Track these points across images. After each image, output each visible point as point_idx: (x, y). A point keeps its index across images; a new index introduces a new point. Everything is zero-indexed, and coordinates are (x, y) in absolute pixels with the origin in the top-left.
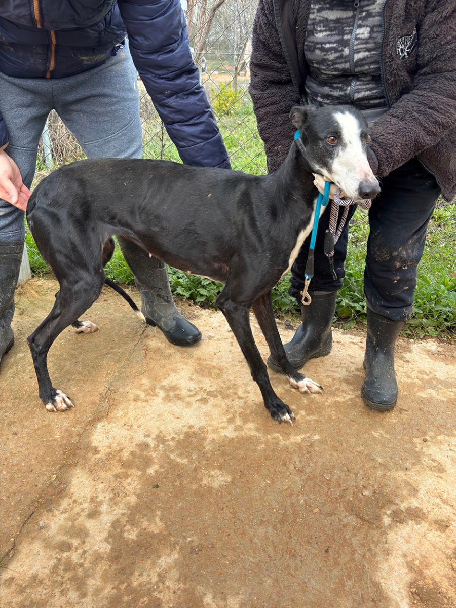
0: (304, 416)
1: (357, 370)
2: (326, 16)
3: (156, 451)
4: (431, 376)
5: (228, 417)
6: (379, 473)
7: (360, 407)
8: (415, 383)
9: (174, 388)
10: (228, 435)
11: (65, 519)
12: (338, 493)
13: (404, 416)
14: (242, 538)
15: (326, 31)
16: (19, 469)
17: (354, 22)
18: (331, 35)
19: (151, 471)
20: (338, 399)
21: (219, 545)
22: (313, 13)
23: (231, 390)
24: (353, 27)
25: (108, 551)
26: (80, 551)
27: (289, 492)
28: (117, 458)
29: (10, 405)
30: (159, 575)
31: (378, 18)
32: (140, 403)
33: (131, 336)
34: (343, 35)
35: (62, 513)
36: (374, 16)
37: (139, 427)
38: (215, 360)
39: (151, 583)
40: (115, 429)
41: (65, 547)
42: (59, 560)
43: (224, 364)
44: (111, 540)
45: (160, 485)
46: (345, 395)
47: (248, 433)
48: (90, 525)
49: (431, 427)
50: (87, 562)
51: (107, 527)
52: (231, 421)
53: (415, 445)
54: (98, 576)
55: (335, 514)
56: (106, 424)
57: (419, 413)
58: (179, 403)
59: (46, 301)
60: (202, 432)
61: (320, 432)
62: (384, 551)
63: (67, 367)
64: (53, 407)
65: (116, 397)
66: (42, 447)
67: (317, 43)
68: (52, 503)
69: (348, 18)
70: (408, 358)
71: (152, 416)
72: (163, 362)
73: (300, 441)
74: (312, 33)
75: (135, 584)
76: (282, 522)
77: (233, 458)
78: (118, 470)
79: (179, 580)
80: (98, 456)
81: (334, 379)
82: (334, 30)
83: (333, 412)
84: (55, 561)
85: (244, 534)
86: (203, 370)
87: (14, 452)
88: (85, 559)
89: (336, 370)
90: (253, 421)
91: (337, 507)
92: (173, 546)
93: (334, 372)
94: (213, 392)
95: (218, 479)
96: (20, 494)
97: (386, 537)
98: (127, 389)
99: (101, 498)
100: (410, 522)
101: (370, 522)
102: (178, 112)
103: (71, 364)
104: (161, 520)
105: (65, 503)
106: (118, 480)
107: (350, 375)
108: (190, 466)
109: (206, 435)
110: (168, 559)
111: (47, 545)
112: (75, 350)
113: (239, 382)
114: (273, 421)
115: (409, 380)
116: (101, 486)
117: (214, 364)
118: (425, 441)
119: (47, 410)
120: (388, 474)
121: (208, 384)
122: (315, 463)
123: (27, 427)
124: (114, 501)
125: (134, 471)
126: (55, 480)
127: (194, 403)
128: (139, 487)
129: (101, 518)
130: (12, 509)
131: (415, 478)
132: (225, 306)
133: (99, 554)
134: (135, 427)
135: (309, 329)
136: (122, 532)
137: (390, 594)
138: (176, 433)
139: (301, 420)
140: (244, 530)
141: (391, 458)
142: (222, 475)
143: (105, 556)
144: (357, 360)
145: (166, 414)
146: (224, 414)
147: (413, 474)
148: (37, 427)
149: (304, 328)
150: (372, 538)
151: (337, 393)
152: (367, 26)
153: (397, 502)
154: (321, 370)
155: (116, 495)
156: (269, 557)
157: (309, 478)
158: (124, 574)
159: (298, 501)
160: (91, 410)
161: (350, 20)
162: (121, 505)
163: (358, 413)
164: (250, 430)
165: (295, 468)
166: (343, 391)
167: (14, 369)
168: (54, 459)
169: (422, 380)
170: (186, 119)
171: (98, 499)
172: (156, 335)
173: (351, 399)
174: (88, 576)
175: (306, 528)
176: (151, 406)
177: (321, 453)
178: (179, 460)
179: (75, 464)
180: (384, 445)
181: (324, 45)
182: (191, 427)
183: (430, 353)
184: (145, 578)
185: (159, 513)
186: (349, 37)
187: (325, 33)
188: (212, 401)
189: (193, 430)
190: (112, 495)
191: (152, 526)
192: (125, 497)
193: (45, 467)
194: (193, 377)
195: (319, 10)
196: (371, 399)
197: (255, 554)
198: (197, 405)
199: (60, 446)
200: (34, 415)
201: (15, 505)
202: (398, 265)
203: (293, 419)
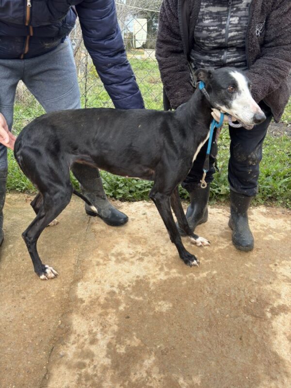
0: (204, 260)
1: (226, 229)
2: (210, 10)
3: (121, 295)
4: (268, 227)
5: (159, 267)
6: (256, 288)
7: (234, 250)
8: (260, 232)
9: (120, 254)
10: (162, 279)
11: (76, 347)
12: (237, 304)
13: (260, 252)
14: (190, 340)
15: (210, 19)
16: (34, 321)
17: (228, 13)
18: (214, 22)
19: (121, 308)
20: (220, 247)
21: (177, 347)
22: (203, 8)
23: (156, 251)
24: (228, 16)
25: (110, 363)
26: (92, 367)
27: (208, 307)
28: (97, 303)
29: (14, 280)
30: (147, 372)
31: (244, 12)
32: (101, 267)
33: (81, 225)
34: (222, 21)
35: (73, 344)
36: (241, 11)
37: (105, 281)
38: (140, 233)
39: (143, 378)
40: (90, 286)
41: (82, 366)
42: (80, 375)
43: (146, 235)
44: (109, 356)
45: (130, 316)
46: (223, 245)
47: (174, 275)
48: (93, 348)
49: (277, 257)
50: (98, 372)
51: (104, 348)
52: (161, 269)
53: (271, 269)
54: (108, 379)
55: (239, 316)
56: (83, 283)
57: (268, 250)
58: (126, 263)
59: (17, 208)
60: (146, 279)
61: (216, 269)
62: (273, 333)
63: (46, 250)
64: (45, 277)
65: (85, 265)
66: (45, 304)
67: (205, 27)
68: (63, 340)
69: (224, 11)
70: (252, 219)
71: (112, 273)
72: (107, 238)
73: (206, 276)
74: (201, 20)
75: (134, 380)
76: (210, 326)
77: (170, 292)
78: (100, 311)
79: (160, 373)
80: (85, 304)
81: (214, 236)
82: (216, 19)
83: (220, 256)
84: (78, 376)
85: (190, 337)
86: (135, 240)
87: (26, 310)
88: (97, 371)
90: (175, 268)
91: (238, 312)
92: (150, 353)
93: (213, 231)
94: (145, 253)
95: (165, 306)
96: (40, 337)
97: (271, 325)
98: (90, 259)
99: (95, 330)
100: (282, 314)
101: (261, 317)
103: (47, 248)
104: (137, 338)
105: (73, 338)
106: (102, 317)
107: (223, 232)
108: (145, 301)
109: (149, 280)
110: (149, 361)
111: (69, 366)
112: (47, 238)
113: (159, 245)
114: (186, 266)
115: (257, 231)
116: (92, 323)
117: (140, 236)
118: (276, 265)
119: (41, 279)
120: (261, 288)
121: (140, 248)
122: (219, 287)
123: (30, 293)
124: (104, 331)
125: (110, 310)
126: (61, 324)
127: (135, 262)
128: (117, 319)
129: (99, 343)
130: (38, 348)
131: (277, 287)
132: (156, 197)
133: (105, 366)
134: (103, 282)
135: (196, 207)
136: (115, 349)
137: (284, 357)
138: (130, 282)
139: (203, 263)
140: (189, 335)
141: (260, 278)
142: (166, 304)
143: (109, 367)
144: (224, 222)
145: (120, 271)
146: (156, 266)
147: (275, 285)
148: (37, 292)
149: (192, 207)
150: (264, 327)
151: (218, 244)
152: (237, 16)
153: (271, 303)
154: (205, 231)
155: (104, 328)
156: (209, 348)
157: (217, 298)
158: (124, 375)
159: (216, 312)
160: (71, 275)
161: (225, 13)
162: (109, 333)
163: (234, 253)
164: (174, 273)
165: (208, 292)
167: (9, 255)
168: (56, 310)
169: (263, 230)
170: (120, 81)
171: (94, 331)
172: (98, 222)
173: (228, 247)
174: (102, 381)
175: (225, 327)
176: (109, 267)
177: (220, 281)
178: (137, 298)
179: (71, 312)
180: (254, 271)
181: (209, 28)
182: (138, 277)
183: (262, 213)
184: (138, 376)
186: (225, 23)
187: (210, 21)
188: (146, 259)
189: (140, 278)
190: (101, 327)
191: (133, 342)
192: (110, 327)
193: (51, 317)
194: (130, 246)
195: (207, 6)
196: (241, 245)
197: (200, 348)
198: (137, 262)
199: (57, 301)
200: (33, 284)
201: (39, 345)
202: (251, 163)
203: (198, 263)
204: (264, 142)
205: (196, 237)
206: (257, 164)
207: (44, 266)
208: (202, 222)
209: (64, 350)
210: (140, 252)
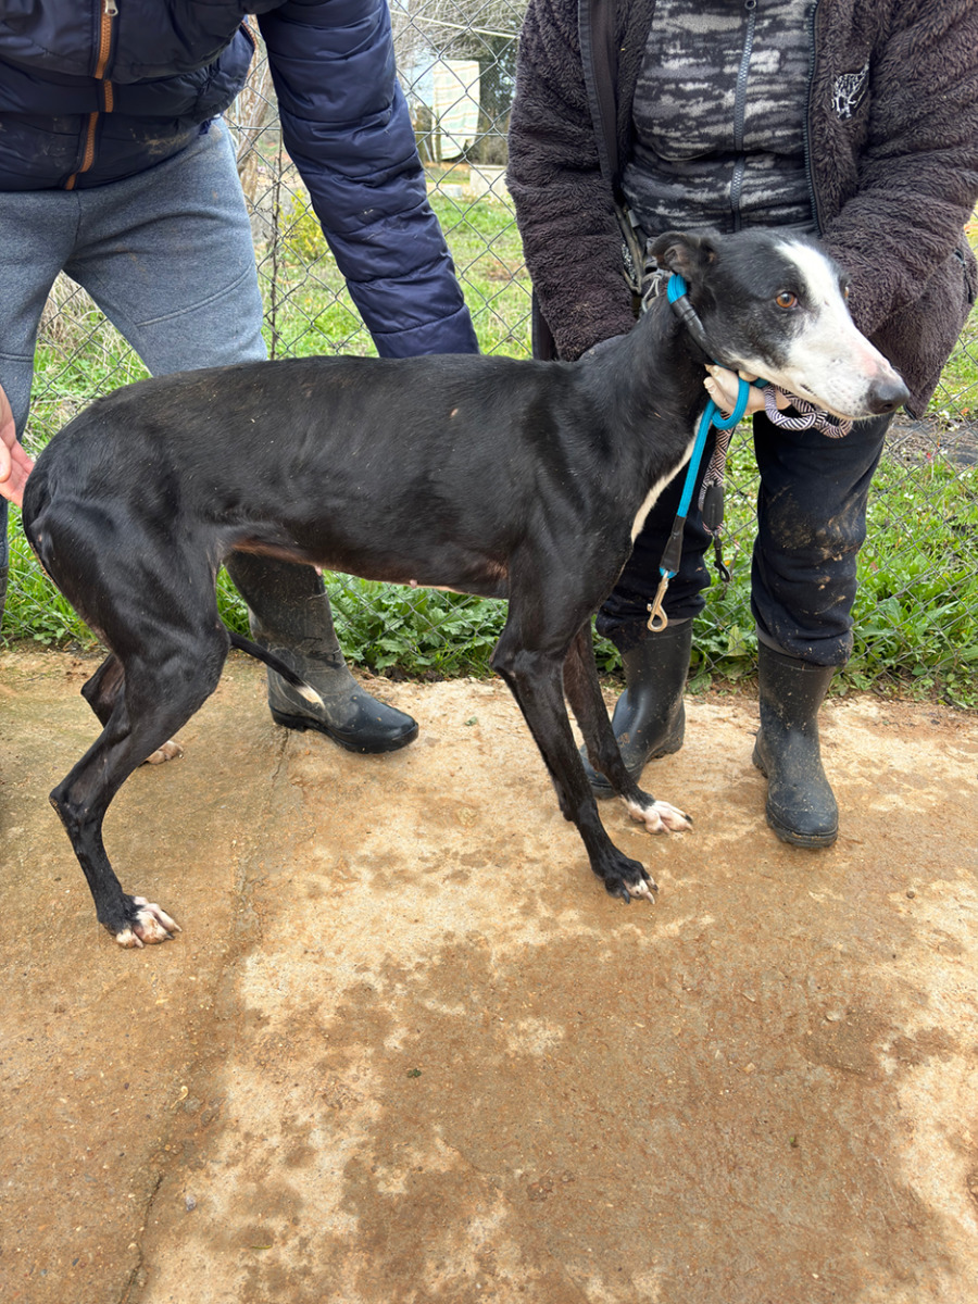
0: (670, 880)
1: (745, 773)
3: (392, 997)
4: (885, 767)
5: (521, 904)
6: (846, 973)
7: (772, 846)
8: (860, 785)
9: (389, 859)
10: (531, 942)
11: (238, 1178)
12: (781, 1026)
13: (859, 853)
14: (624, 1149)
16: (95, 1089)
17: (744, 37)
19: (393, 1042)
20: (726, 836)
21: (582, 1171)
23: (509, 848)
24: (743, 48)
25: (354, 1229)
26: (294, 1242)
27: (686, 1038)
28: (311, 1026)
29: (27, 947)
30: (479, 1259)
31: (794, 33)
32: (325, 902)
33: (258, 759)
35: (228, 1165)
36: (788, 29)
37: (339, 952)
38: (456, 789)
39: (466, 1279)
40: (286, 966)
41: (258, 1239)
42: (254, 1270)
43: (477, 793)
44: (353, 1205)
45: (422, 1070)
46: (736, 827)
47: (571, 932)
48: (297, 1180)
49: (914, 868)
50: (316, 1262)
51: (335, 1178)
52: (527, 910)
53: (893, 906)
54: (349, 1287)
55: (788, 1069)
56: (264, 956)
57: (883, 843)
58: (409, 889)
59: (36, 702)
60: (477, 944)
61: (713, 909)
62: (901, 1124)
63: (136, 844)
64: (135, 936)
65: (268, 895)
66: (133, 1031)
68: (196, 1151)
70: (832, 739)
71: (360, 924)
72: (346, 805)
73: (677, 932)
75: (435, 1288)
76: (692, 1102)
77: (555, 987)
78: (322, 1052)
79: (522, 1261)
80: (270, 1029)
81: (706, 798)
83: (724, 865)
84: (245, 1273)
85: (625, 1140)
86: (439, 811)
87: (70, 1049)
88: (310, 1256)
89: (704, 778)
90: (574, 905)
91: (787, 1055)
92: (489, 1193)
93: (702, 782)
94: (473, 855)
95: (539, 1036)
96: (117, 1143)
97: (896, 1097)
98: (287, 874)
99: (303, 1119)
100: (931, 1060)
101: (860, 1072)
102: (388, 253)
103: (142, 838)
104: (447, 1143)
105: (227, 1144)
106: (328, 1073)
107: (735, 785)
108: (473, 1018)
109: (485, 948)
110: (487, 1223)
111: (217, 1241)
112: (139, 803)
113: (521, 827)
114: (613, 899)
115: (848, 782)
116: (296, 1093)
117: (457, 797)
118: (911, 896)
119: (121, 945)
120: (863, 972)
121: (456, 840)
122: (721, 971)
123: (83, 991)
124: (334, 1121)
125: (355, 1049)
126: (188, 1097)
127: (441, 886)
128: (378, 1080)
129: (318, 1161)
130: (109, 1179)
131: (914, 972)
132: (516, 666)
133: (336, 1240)
134: (330, 954)
135: (643, 700)
136: (372, 1184)
137: (938, 1207)
138: (423, 954)
139: (668, 891)
140: (622, 1133)
141: (859, 940)
142: (545, 1027)
143: (352, 1242)
144: (739, 752)
145: (388, 917)
146: (510, 899)
147: (909, 963)
148: (106, 988)
149: (633, 700)
150: (872, 1102)
151: (720, 824)
153: (895, 1023)
154: (675, 782)
155: (335, 1109)
156: (689, 1178)
157: (716, 1006)
158: (404, 1271)
159: (710, 1054)
160: (221, 931)
162: (353, 1127)
163: (770, 857)
164: (572, 922)
165: (684, 988)
166: (731, 819)
167: (11, 864)
168: (171, 1051)
169: (870, 777)
170: (403, 269)
171: (299, 1123)
172: (313, 749)
173: (750, 834)
174: (327, 1292)
175: (741, 1106)
176: (351, 904)
177: (725, 950)
178: (445, 1009)
179: (222, 1056)
180: (838, 916)
182: (449, 936)
183: (866, 721)
184: (450, 1272)
185: (438, 1128)
188: (476, 875)
189: (455, 942)
190: (325, 1109)
191: (433, 1158)
192: (354, 1107)
193: (155, 1072)
194: (422, 830)
196: (794, 829)
197: (658, 1177)
198: (449, 887)
199: (174, 1021)
200: (91, 963)
201: (114, 1170)
202: (826, 553)
203: (653, 889)
204: (872, 481)
205: (645, 800)
206: (850, 556)
207: (130, 899)
208: (666, 753)
209: (199, 1185)
210: (456, 854)
